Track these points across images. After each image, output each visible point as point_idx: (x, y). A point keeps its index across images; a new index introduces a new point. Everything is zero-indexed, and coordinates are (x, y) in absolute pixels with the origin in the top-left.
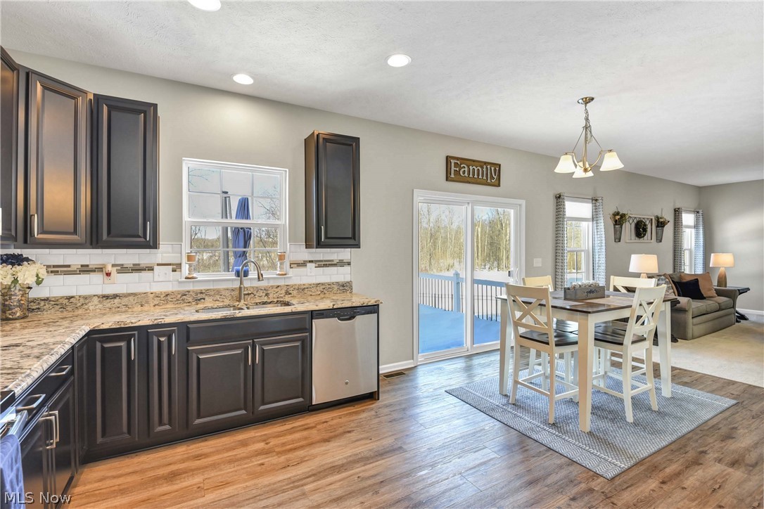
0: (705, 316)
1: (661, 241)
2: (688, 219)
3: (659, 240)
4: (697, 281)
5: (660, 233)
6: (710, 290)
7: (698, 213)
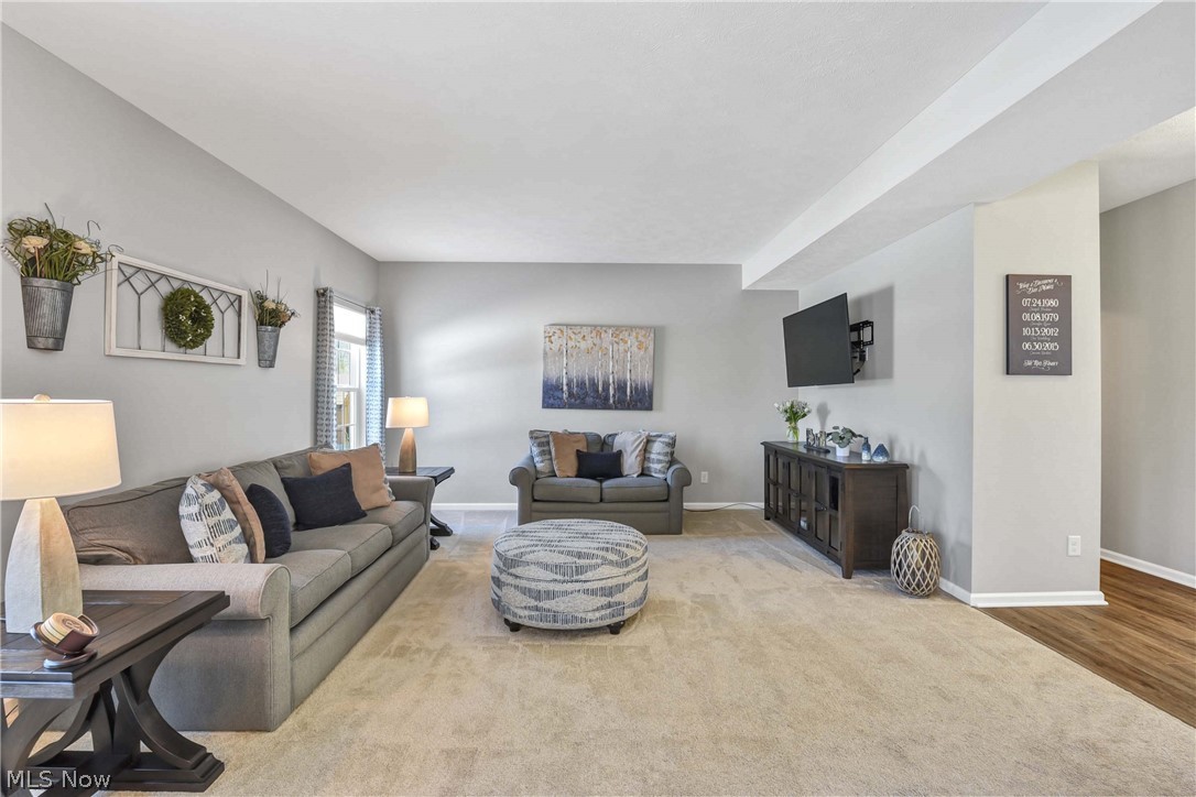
0: (386, 556)
1: (272, 366)
2: (348, 322)
3: (267, 359)
4: (346, 471)
5: (267, 342)
6: (378, 489)
7: (373, 312)
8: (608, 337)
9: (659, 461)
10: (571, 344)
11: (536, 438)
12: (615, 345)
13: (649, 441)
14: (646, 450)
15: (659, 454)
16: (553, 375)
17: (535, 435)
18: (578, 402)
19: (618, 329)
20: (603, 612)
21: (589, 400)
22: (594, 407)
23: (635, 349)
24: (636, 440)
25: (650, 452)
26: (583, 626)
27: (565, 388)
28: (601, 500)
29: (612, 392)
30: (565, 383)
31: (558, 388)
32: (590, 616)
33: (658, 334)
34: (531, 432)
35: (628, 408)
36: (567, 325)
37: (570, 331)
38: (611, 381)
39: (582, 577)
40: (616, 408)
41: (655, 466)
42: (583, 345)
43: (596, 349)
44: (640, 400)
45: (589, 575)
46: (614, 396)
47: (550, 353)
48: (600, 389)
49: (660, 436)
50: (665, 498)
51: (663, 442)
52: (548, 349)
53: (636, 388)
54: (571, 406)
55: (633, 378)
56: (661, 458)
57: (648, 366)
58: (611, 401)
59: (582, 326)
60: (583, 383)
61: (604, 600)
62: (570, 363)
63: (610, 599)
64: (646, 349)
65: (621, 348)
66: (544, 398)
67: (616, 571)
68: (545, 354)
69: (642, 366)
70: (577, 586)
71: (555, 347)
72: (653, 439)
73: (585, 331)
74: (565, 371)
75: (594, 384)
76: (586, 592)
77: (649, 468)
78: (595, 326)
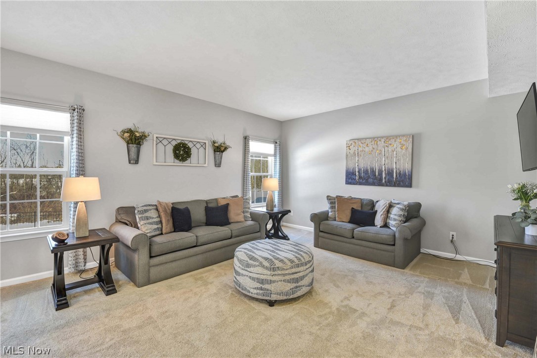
1: (220, 166)
3: (218, 164)
5: (217, 158)
6: (238, 214)
7: (276, 143)
8: (381, 143)
9: (395, 220)
10: (360, 149)
11: (330, 199)
12: (386, 148)
13: (391, 206)
14: (388, 211)
15: (395, 215)
16: (351, 166)
17: (329, 198)
18: (364, 181)
19: (388, 138)
20: (258, 291)
21: (371, 180)
22: (373, 184)
23: (399, 149)
24: (384, 205)
25: (391, 214)
26: (248, 294)
27: (357, 174)
28: (353, 237)
29: (384, 176)
30: (357, 171)
31: (353, 173)
32: (252, 290)
33: (414, 139)
34: (328, 196)
35: (395, 186)
36: (358, 139)
37: (360, 142)
38: (383, 169)
39: (248, 269)
40: (387, 186)
41: (392, 223)
42: (367, 149)
43: (374, 151)
44: (402, 181)
45: (251, 269)
46: (385, 178)
47: (349, 155)
48: (377, 174)
49: (398, 204)
50: (392, 243)
51: (399, 208)
52: (348, 153)
53: (400, 173)
54: (360, 184)
55: (398, 167)
56: (396, 217)
57: (409, 159)
58: (384, 181)
59: (366, 139)
60: (367, 171)
61: (259, 285)
62: (360, 160)
63: (262, 285)
64: (407, 149)
65: (390, 150)
66: (346, 179)
67: (266, 272)
68: (347, 155)
69: (404, 160)
70: (246, 273)
71: (352, 152)
72: (395, 205)
73: (368, 141)
74: (357, 165)
75: (373, 171)
76: (250, 277)
77: (389, 223)
78: (374, 138)
